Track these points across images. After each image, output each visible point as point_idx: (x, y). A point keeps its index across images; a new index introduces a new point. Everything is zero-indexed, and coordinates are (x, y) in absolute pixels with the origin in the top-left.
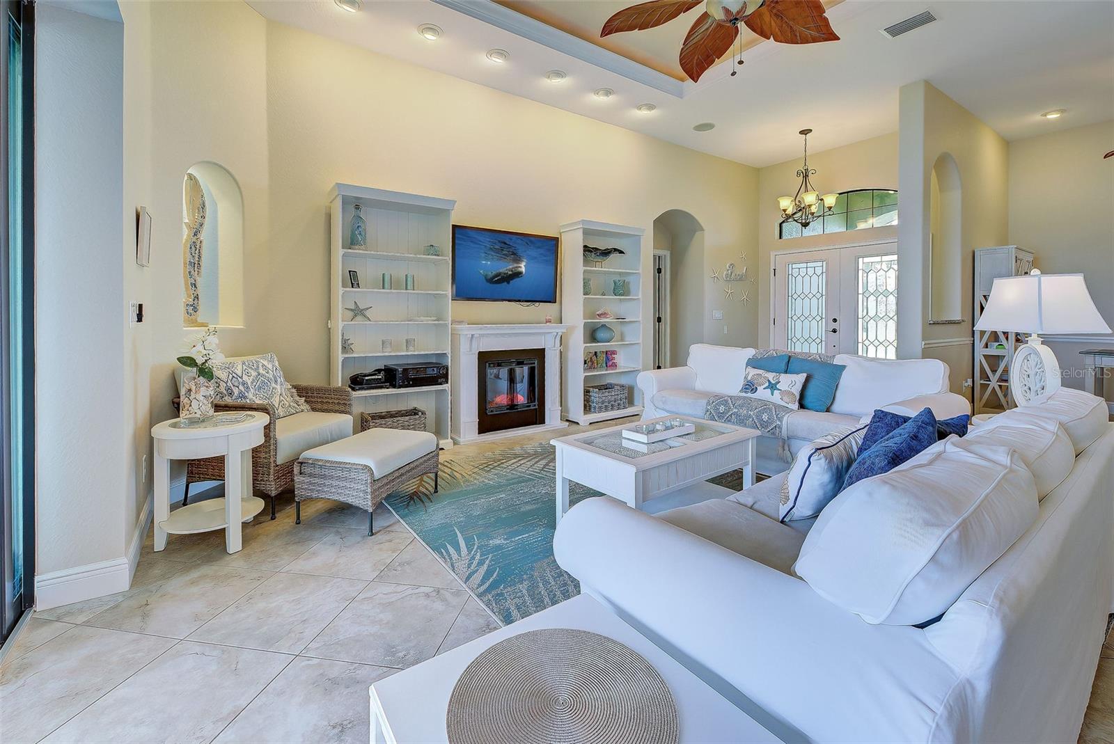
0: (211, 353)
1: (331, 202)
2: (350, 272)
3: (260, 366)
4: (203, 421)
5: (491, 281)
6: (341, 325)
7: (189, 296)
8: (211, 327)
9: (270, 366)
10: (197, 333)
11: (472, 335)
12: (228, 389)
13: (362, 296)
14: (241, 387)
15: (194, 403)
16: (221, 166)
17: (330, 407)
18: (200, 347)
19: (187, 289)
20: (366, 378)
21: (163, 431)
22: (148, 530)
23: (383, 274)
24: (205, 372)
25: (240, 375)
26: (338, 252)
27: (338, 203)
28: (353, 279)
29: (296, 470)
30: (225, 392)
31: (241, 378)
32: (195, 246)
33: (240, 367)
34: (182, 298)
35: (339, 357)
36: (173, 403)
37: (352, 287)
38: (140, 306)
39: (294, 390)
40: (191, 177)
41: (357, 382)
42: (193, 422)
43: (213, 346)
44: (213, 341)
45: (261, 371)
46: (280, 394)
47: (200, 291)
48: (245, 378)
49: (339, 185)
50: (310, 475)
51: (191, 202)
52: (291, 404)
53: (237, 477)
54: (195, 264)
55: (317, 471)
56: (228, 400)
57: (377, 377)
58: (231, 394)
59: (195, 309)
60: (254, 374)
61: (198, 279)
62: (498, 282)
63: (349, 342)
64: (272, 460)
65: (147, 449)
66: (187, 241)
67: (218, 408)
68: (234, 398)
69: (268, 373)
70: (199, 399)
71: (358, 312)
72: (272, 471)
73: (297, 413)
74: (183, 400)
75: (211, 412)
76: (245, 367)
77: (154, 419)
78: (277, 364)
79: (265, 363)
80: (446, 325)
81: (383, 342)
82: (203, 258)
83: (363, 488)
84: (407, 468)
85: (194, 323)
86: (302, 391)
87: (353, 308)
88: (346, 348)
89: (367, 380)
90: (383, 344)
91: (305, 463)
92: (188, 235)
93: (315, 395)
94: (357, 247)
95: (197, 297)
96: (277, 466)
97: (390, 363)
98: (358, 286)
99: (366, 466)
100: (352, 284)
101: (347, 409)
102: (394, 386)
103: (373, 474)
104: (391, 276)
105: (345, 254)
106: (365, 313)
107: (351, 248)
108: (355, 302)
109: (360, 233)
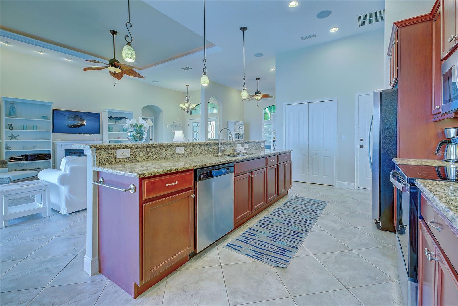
2: (9, 124)
5: (71, 127)
6: (5, 141)
11: (62, 144)
13: (15, 132)
26: (4, 118)
27: (3, 103)
28: (10, 126)
35: (4, 151)
41: (12, 159)
49: (3, 97)
62: (74, 127)
71: (12, 137)
80: (50, 141)
84: (25, 179)
87: (11, 136)
88: (7, 148)
89: (17, 158)
90: (23, 147)
94: (11, 117)
97: (27, 154)
98: (13, 129)
99: (8, 177)
100: (10, 128)
101: (6, 166)
102: (28, 161)
103: (11, 179)
104: (27, 126)
105: (6, 119)
106: (16, 137)
107: (9, 117)
108: (12, 134)
109: (13, 112)
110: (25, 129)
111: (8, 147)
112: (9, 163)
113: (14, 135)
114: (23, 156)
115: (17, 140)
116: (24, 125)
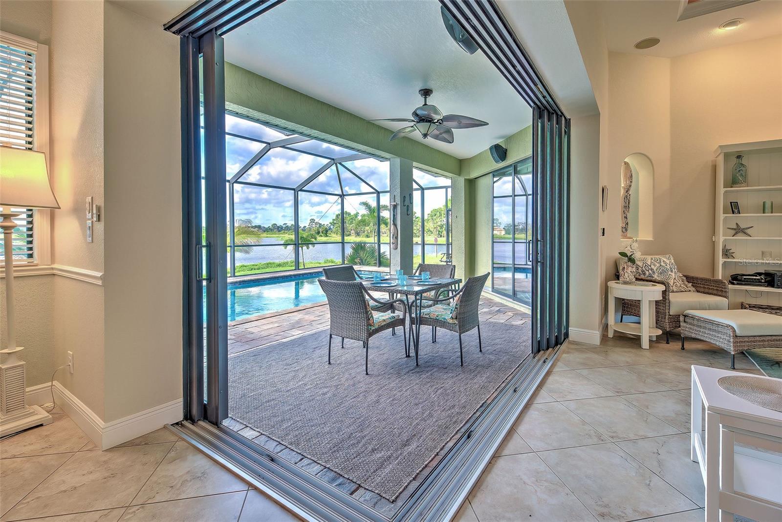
0: (634, 251)
1: (716, 157)
2: (731, 203)
3: (662, 262)
4: (630, 283)
6: (722, 239)
7: (623, 223)
8: (635, 239)
9: (668, 262)
10: (627, 242)
12: (643, 271)
13: (744, 219)
14: (650, 271)
15: (626, 275)
16: (643, 154)
17: (710, 291)
18: (629, 248)
19: (622, 219)
20: (744, 277)
21: (612, 284)
22: (606, 327)
23: (764, 202)
24: (631, 260)
25: (650, 265)
26: (721, 190)
27: (721, 158)
28: (733, 208)
29: (682, 318)
30: (641, 273)
31: (650, 266)
32: (627, 199)
33: (649, 261)
34: (620, 224)
35: (721, 260)
36: (616, 275)
37: (733, 213)
38: (604, 229)
39: (685, 278)
40: (626, 163)
41: (736, 279)
42: (625, 283)
43: (635, 248)
44: (635, 245)
45: (662, 264)
46: (674, 278)
47: (629, 220)
48: (652, 267)
49: (720, 146)
50: (691, 324)
51: (625, 176)
52: (682, 285)
53: (647, 315)
54: (626, 207)
55: (695, 322)
56: (642, 277)
57: (755, 277)
58: (644, 274)
59: (626, 230)
60: (658, 265)
61: (628, 214)
63: (731, 251)
64: (667, 311)
65: (606, 291)
66: (623, 195)
67: (637, 279)
68: (646, 276)
69: (666, 265)
70: (628, 273)
71: (738, 230)
72: (667, 317)
73: (686, 291)
74: (621, 272)
75: (634, 280)
76: (652, 261)
77: (607, 280)
78: (673, 261)
79: (665, 260)
81: (763, 253)
82: (631, 203)
83: (727, 338)
84: (770, 338)
85: (625, 237)
86: (689, 279)
87: (735, 227)
88: (727, 253)
89: (744, 278)
91: (688, 316)
92: (624, 193)
93: (699, 282)
94: (737, 185)
95: (627, 224)
96: (670, 315)
97: (771, 269)
98: (739, 212)
99: (730, 326)
100: (733, 211)
101: (724, 294)
102: (773, 286)
103: (735, 331)
104: (772, 203)
105: (726, 192)
106: (746, 231)
107: (732, 187)
108: (737, 224)
109: (741, 175)
110: (766, 211)
111: (727, 251)
112: (730, 286)
113: (742, 226)
114: (760, 274)
115: (746, 238)
116: (764, 203)
